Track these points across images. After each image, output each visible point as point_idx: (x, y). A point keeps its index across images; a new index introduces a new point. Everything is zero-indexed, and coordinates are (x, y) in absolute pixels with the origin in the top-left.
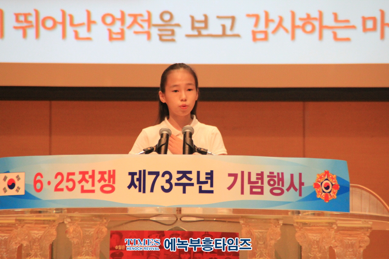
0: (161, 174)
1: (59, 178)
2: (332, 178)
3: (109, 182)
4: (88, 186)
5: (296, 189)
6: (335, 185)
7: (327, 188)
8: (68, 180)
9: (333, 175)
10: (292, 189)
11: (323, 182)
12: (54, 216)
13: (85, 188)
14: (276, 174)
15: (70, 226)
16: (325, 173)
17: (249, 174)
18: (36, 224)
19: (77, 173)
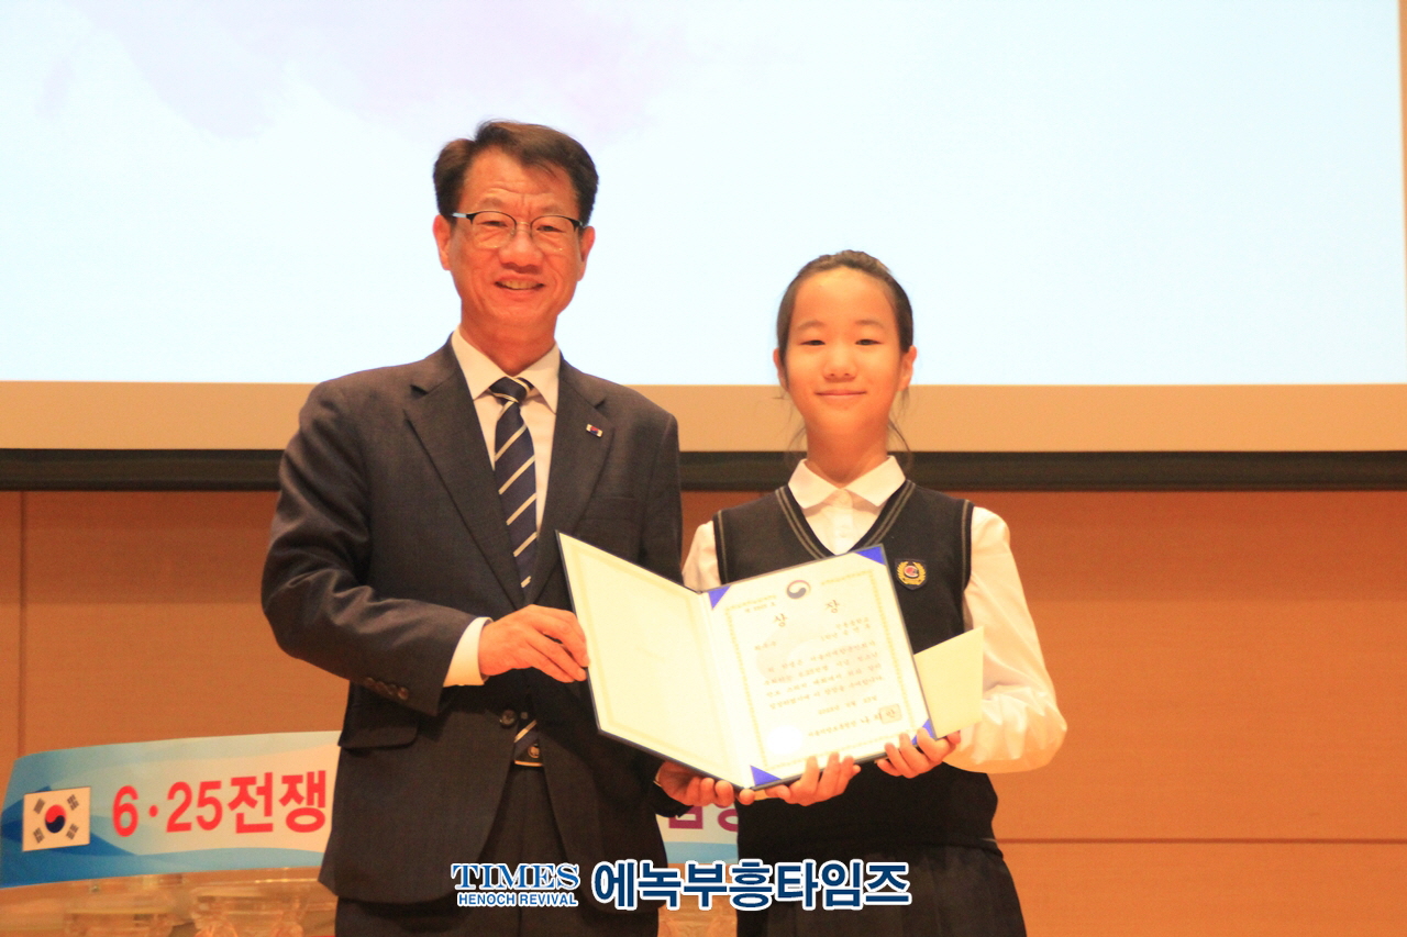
1: (180, 796)
3: (310, 801)
4: (254, 815)
8: (203, 802)
13: (248, 821)
19: (226, 783)
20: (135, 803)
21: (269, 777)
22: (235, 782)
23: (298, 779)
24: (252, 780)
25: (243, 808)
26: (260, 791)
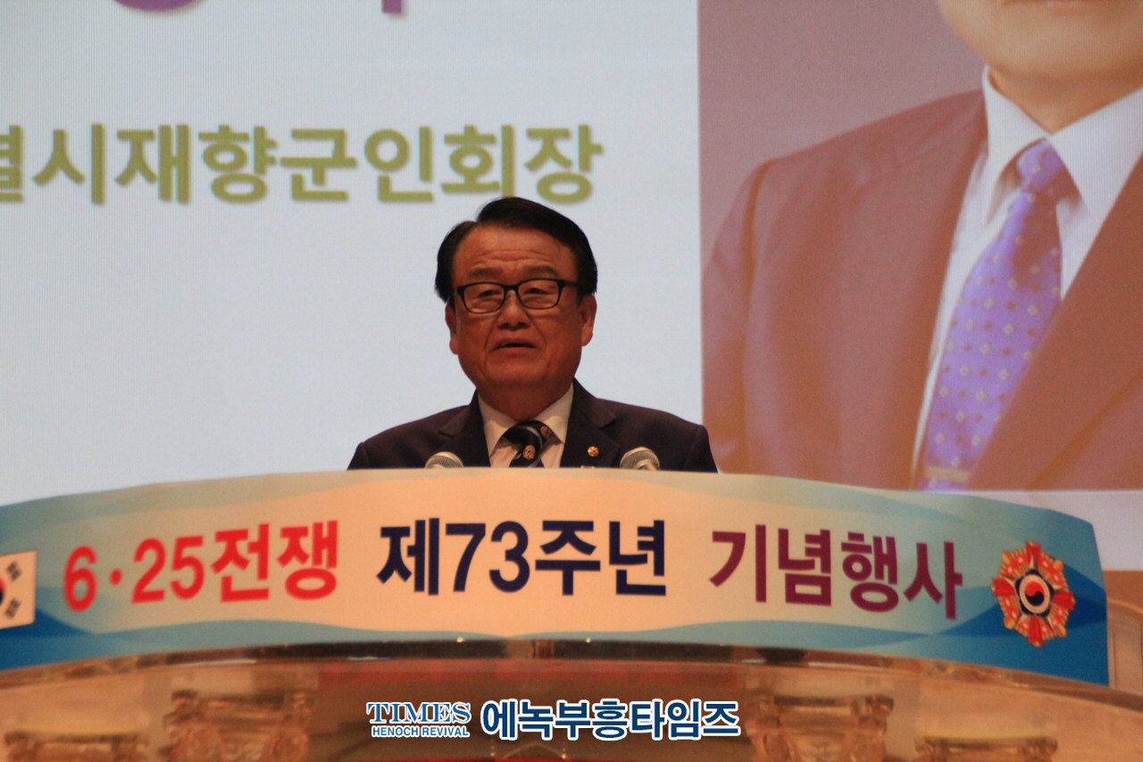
0: (489, 531)
1: (150, 557)
2: (1052, 570)
3: (318, 559)
4: (244, 579)
5: (935, 595)
6: (1061, 592)
7: (1036, 598)
8: (179, 563)
9: (1054, 560)
10: (923, 593)
11: (1023, 577)
13: (237, 586)
14: (869, 541)
16: (1027, 551)
17: (783, 535)
19: (209, 539)
20: (92, 568)
21: (264, 530)
22: (221, 536)
23: (302, 531)
24: (243, 534)
25: (231, 569)
26: (253, 547)
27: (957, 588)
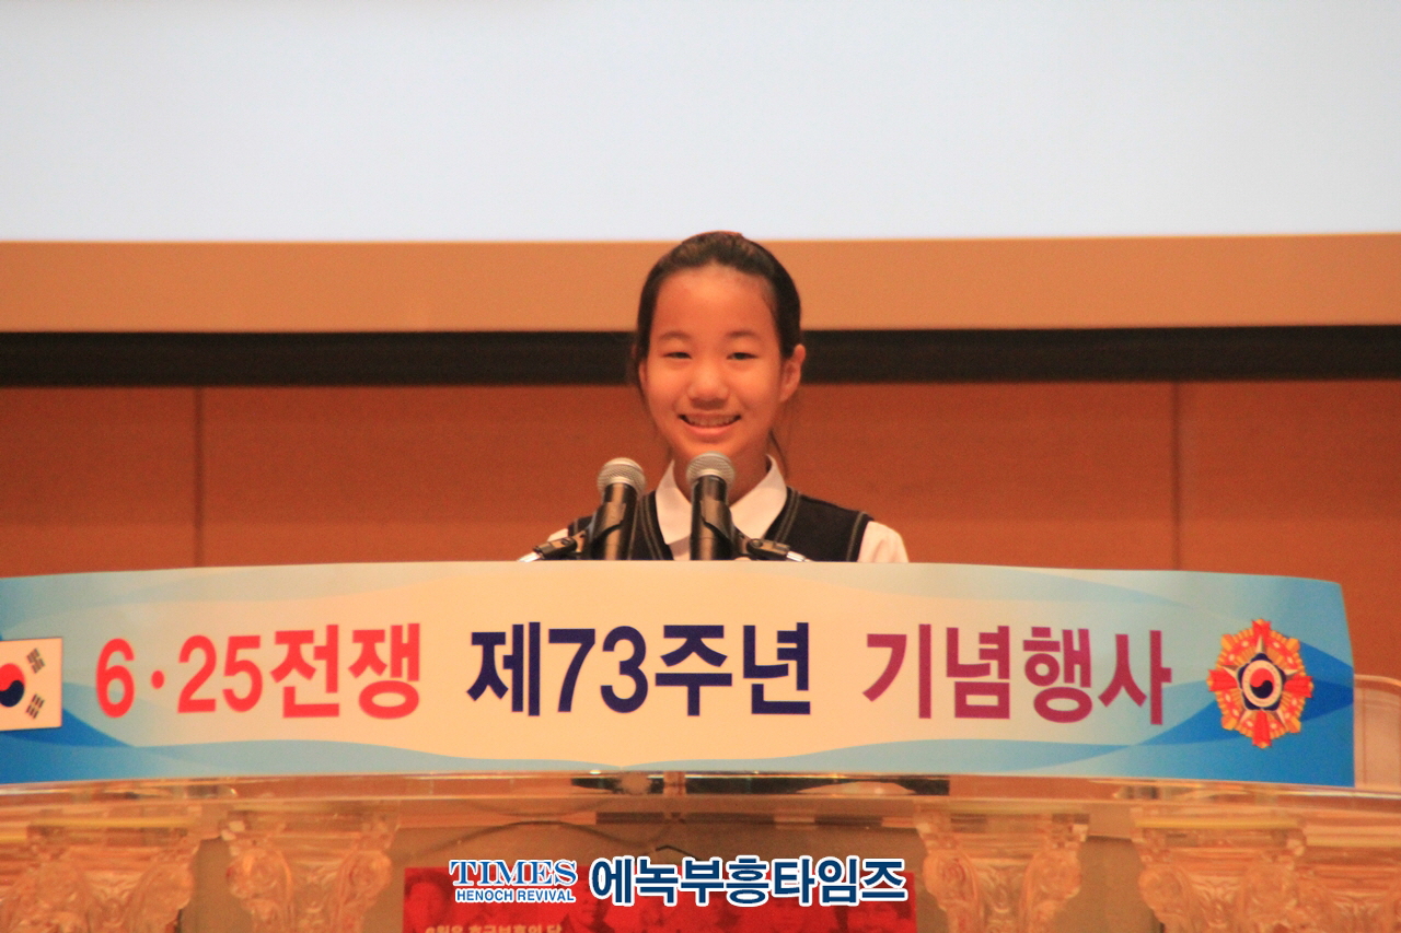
0: (600, 639)
1: (198, 657)
2: (1284, 652)
3: (397, 671)
4: (311, 691)
5: (1138, 697)
6: (1295, 677)
7: (1264, 689)
8: (233, 667)
9: (1288, 638)
10: (1123, 694)
11: (1247, 665)
12: (182, 812)
13: (301, 699)
14: (1057, 636)
15: (244, 848)
16: (1255, 631)
17: (953, 635)
18: (111, 843)
19: (268, 640)
20: (128, 665)
21: (333, 631)
22: (282, 637)
23: (378, 635)
24: (307, 636)
25: (294, 678)
26: (320, 653)
27: (1165, 685)
